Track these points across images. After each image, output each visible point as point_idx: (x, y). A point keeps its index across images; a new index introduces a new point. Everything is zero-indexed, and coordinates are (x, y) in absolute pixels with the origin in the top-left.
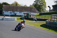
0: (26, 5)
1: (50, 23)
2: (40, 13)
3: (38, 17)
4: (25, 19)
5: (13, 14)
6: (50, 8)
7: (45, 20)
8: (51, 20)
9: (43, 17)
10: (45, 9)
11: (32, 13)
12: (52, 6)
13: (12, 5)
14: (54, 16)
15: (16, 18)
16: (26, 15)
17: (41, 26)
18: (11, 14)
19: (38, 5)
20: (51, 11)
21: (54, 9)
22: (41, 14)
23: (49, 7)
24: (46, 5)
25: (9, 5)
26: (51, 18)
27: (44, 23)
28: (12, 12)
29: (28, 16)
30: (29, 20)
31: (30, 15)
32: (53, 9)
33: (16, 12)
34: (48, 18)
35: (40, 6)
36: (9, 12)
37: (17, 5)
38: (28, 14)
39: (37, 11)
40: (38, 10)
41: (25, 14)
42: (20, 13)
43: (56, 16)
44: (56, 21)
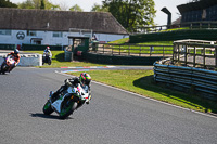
0: (76, 7)
1: (170, 71)
2: (131, 37)
3: (125, 52)
4: (75, 59)
5: (28, 39)
6: (169, 14)
7: (149, 61)
8: (173, 61)
9: (143, 51)
10: (151, 21)
11: (101, 37)
12: (178, 7)
13: (23, 6)
14: (185, 45)
15: (41, 56)
16: (77, 43)
17: (137, 83)
18: (20, 42)
19: (125, 4)
20: (174, 26)
21: (184, 21)
22: (134, 40)
23: (165, 10)
24: (153, 4)
25: (14, 6)
26: (175, 52)
27: (149, 71)
28: (25, 32)
30: (89, 64)
31: (94, 44)
32: (183, 18)
33: (39, 34)
34: (164, 53)
35: (130, 8)
36: (14, 32)
37: (43, 5)
38: (85, 40)
39: (120, 28)
40: (126, 25)
41: (74, 38)
42: (54, 36)
43: (194, 45)
44: (195, 64)
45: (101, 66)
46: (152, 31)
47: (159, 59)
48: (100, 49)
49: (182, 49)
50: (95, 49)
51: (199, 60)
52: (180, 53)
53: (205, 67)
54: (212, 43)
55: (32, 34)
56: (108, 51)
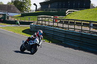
0: (1, 2)
2: (22, 14)
3: (19, 20)
6: (36, 6)
7: (28, 23)
8: (37, 23)
9: (26, 19)
10: (29, 8)
11: (11, 14)
14: (42, 17)
16: (1, 16)
19: (20, 2)
20: (38, 10)
21: (42, 8)
23: (35, 4)
24: (30, 2)
26: (38, 20)
27: (28, 27)
31: (8, 17)
34: (34, 20)
35: (22, 3)
38: (4, 15)
39: (18, 11)
43: (45, 18)
44: (45, 25)
45: (10, 25)
46: (30, 12)
47: (32, 22)
48: (10, 19)
49: (41, 19)
50: (8, 19)
51: (47, 23)
52: (40, 20)
53: (49, 26)
54: (52, 17)
56: (13, 19)
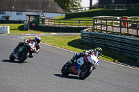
1: (91, 36)
2: (66, 15)
3: (62, 24)
7: (78, 30)
8: (93, 29)
9: (74, 23)
10: (79, 5)
11: (47, 15)
14: (101, 19)
15: (9, 27)
16: (32, 19)
17: (70, 44)
20: (94, 8)
21: (100, 4)
27: (77, 36)
29: (39, 21)
31: (43, 19)
32: (99, 2)
33: (7, 13)
38: (37, 17)
39: (60, 9)
40: (63, 7)
41: (30, 16)
42: (17, 14)
43: (106, 19)
44: (107, 31)
45: (47, 34)
46: (80, 11)
47: (84, 28)
48: (47, 23)
49: (99, 22)
50: (43, 23)
51: (110, 28)
52: (97, 24)
53: (114, 33)
54: (118, 18)
55: (3, 13)
56: (51, 24)
